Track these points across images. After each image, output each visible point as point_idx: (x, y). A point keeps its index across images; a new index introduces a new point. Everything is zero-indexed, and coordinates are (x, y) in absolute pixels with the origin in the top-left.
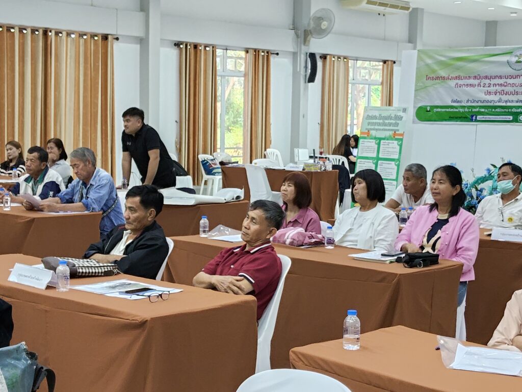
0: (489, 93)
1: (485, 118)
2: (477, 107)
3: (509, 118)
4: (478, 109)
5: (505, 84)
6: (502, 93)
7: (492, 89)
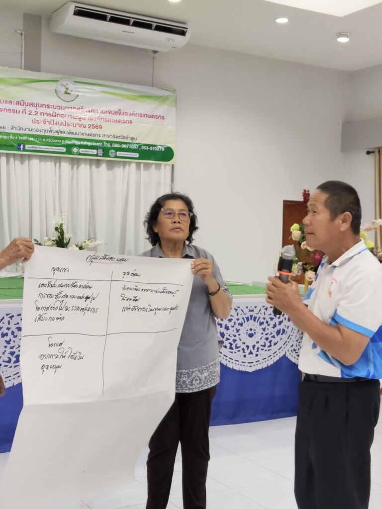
0: (37, 122)
1: (35, 148)
2: (24, 135)
3: (62, 150)
4: (25, 138)
5: (54, 114)
6: (52, 123)
7: (40, 118)
